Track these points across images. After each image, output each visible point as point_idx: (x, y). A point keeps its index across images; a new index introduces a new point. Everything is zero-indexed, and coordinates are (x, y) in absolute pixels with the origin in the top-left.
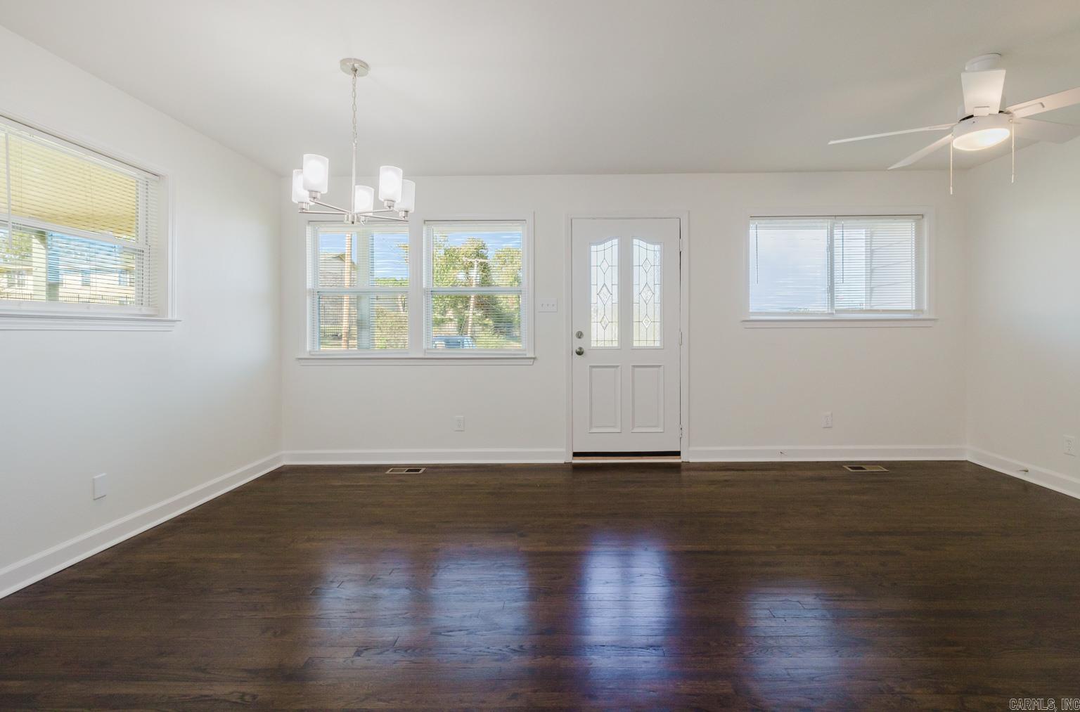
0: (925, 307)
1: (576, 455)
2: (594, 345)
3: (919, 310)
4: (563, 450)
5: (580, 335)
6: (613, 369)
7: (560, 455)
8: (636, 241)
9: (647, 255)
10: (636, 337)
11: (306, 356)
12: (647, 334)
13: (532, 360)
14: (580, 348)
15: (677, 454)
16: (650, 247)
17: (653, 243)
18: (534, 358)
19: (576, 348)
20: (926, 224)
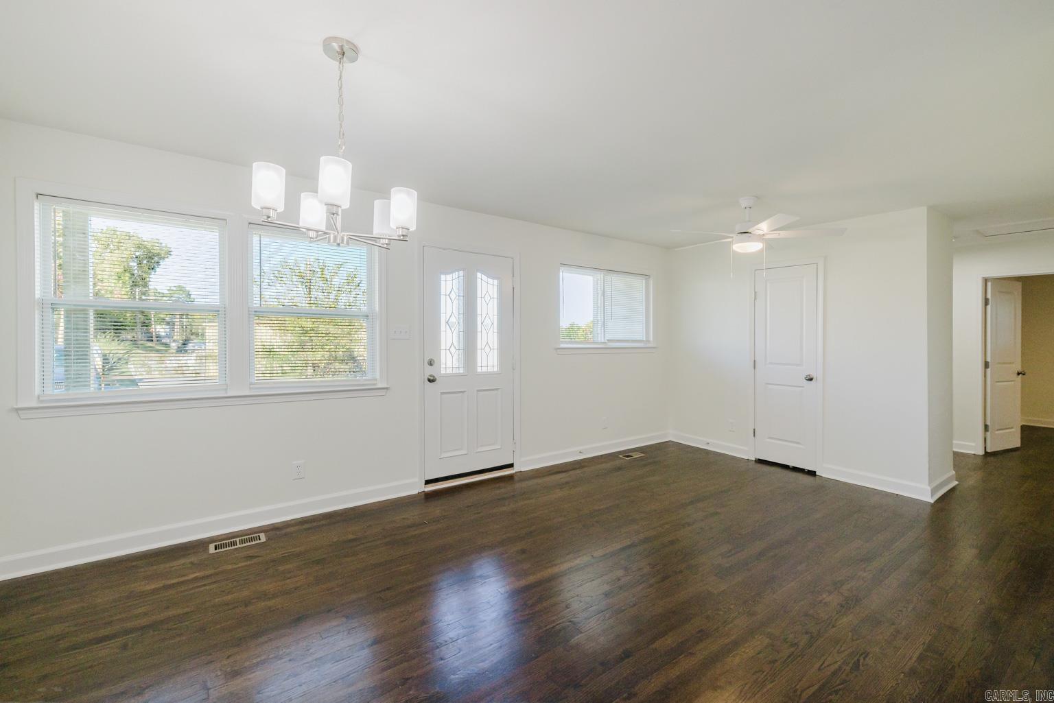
0: (651, 339)
1: (428, 482)
2: (443, 372)
3: (648, 341)
4: (416, 480)
5: (431, 363)
6: (460, 395)
7: (414, 486)
8: (479, 275)
9: (487, 288)
10: (479, 364)
11: (34, 404)
12: (488, 360)
13: (385, 390)
14: (431, 376)
15: (511, 465)
16: (490, 281)
17: (493, 278)
18: (387, 388)
19: (427, 376)
20: (651, 282)
